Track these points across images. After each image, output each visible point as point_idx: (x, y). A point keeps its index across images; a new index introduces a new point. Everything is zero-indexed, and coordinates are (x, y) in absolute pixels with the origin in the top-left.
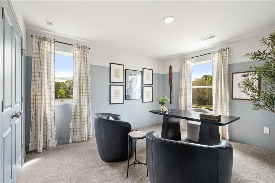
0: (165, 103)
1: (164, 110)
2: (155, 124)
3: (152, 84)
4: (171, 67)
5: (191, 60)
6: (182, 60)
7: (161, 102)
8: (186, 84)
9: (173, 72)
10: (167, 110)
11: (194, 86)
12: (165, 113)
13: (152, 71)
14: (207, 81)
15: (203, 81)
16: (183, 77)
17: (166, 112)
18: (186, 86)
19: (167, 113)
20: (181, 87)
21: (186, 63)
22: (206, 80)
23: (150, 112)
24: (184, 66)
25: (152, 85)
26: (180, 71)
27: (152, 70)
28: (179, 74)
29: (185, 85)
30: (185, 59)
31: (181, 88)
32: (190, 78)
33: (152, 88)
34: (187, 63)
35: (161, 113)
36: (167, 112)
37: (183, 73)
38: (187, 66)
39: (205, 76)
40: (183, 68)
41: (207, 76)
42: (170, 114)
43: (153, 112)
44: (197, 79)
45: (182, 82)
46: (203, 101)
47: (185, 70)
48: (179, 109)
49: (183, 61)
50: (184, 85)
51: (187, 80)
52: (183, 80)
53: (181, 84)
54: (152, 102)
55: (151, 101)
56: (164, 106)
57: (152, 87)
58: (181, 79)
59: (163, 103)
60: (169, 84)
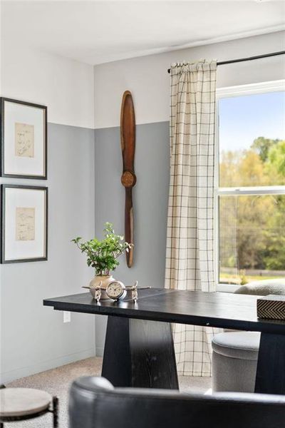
0: (113, 262)
1: (111, 292)
2: (59, 364)
3: (42, 173)
4: (128, 98)
5: (213, 74)
6: (177, 70)
7: (98, 260)
8: (194, 177)
9: (137, 123)
10: (125, 293)
11: (223, 186)
12: (114, 304)
13: (42, 111)
14: (268, 162)
15: (251, 165)
16: (181, 148)
17: (118, 300)
18: (194, 187)
19: (124, 305)
20: (175, 191)
21: (196, 87)
22: (264, 158)
23: (46, 303)
24: (184, 96)
25: (45, 178)
26: (169, 119)
27: (45, 108)
28: (166, 132)
29: (191, 181)
30: (192, 68)
31: (175, 196)
32: (211, 153)
33: (42, 193)
34: (198, 87)
35: (99, 304)
36: (125, 300)
37: (182, 129)
38: (198, 99)
39: (262, 139)
40: (184, 108)
41: (268, 140)
42: (136, 307)
43: (59, 306)
44: (230, 154)
45: (180, 167)
46: (253, 252)
47: (192, 117)
48: (167, 286)
49: (180, 74)
50: (187, 181)
51: (201, 160)
52: (181, 159)
53: (176, 175)
54: (45, 259)
55: (42, 255)
56: (107, 275)
57: (46, 189)
58: (176, 155)
59: (104, 260)
60: (123, 177)
